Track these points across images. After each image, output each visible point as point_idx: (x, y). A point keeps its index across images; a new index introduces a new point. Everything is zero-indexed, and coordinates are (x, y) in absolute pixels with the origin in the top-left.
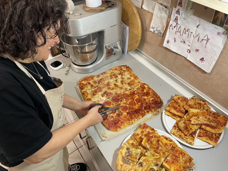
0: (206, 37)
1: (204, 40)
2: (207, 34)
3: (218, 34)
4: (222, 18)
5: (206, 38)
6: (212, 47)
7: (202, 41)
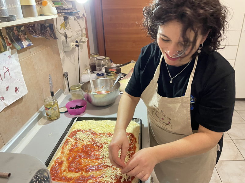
0: (5, 68)
1: (6, 73)
2: (4, 65)
3: (9, 57)
4: (2, 44)
5: (6, 70)
6: (14, 71)
7: (5, 75)
